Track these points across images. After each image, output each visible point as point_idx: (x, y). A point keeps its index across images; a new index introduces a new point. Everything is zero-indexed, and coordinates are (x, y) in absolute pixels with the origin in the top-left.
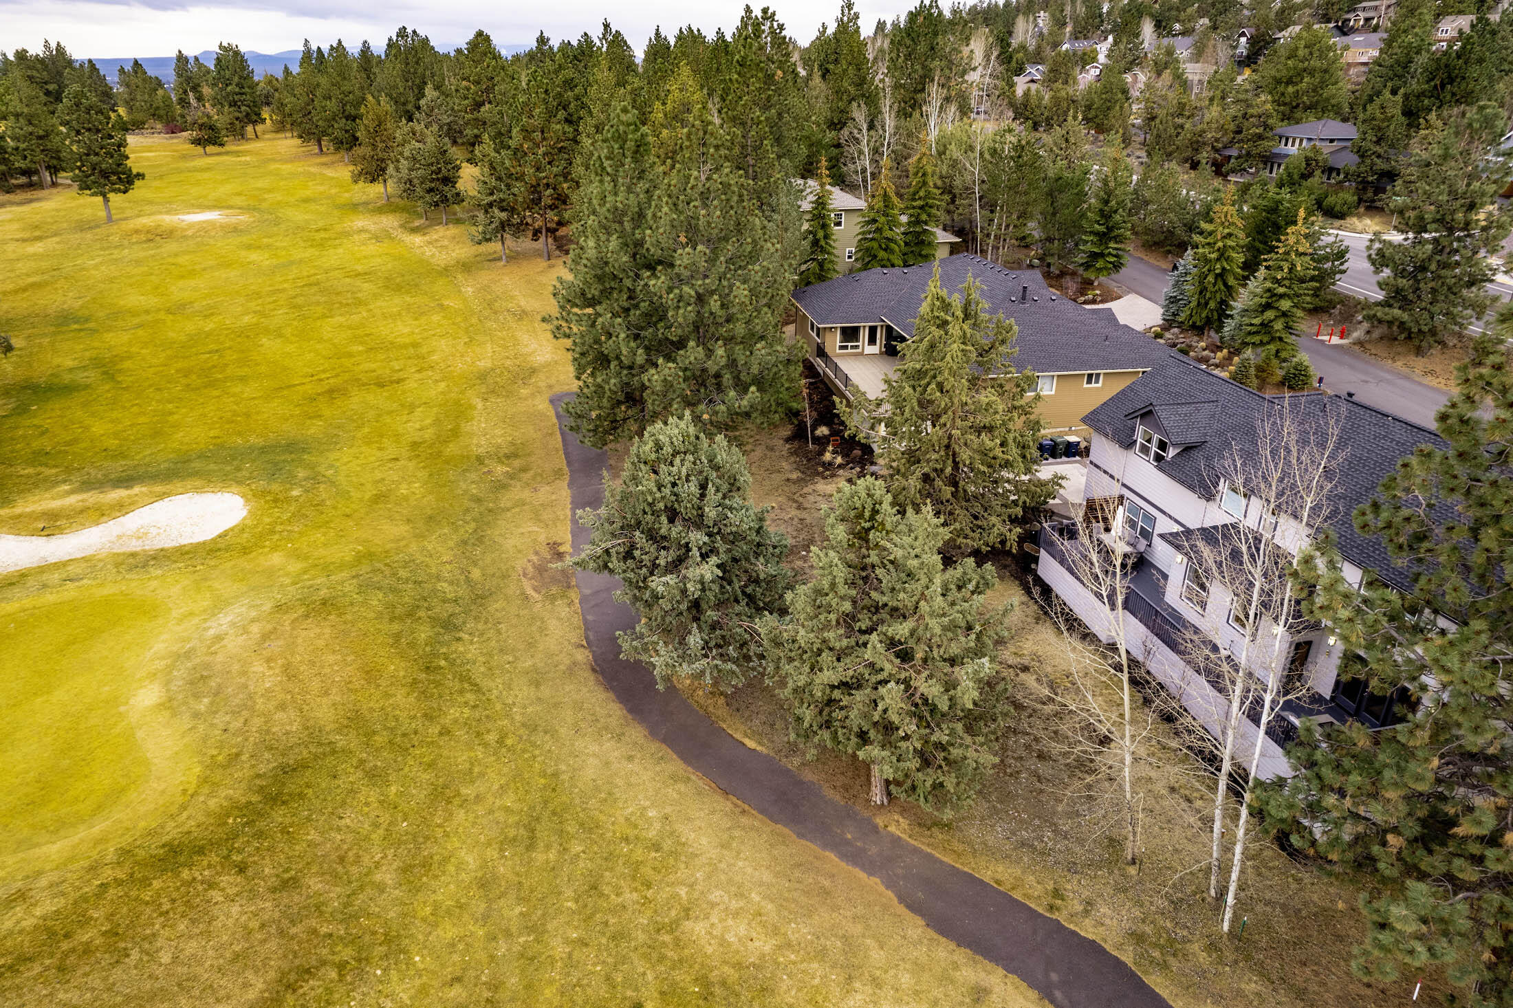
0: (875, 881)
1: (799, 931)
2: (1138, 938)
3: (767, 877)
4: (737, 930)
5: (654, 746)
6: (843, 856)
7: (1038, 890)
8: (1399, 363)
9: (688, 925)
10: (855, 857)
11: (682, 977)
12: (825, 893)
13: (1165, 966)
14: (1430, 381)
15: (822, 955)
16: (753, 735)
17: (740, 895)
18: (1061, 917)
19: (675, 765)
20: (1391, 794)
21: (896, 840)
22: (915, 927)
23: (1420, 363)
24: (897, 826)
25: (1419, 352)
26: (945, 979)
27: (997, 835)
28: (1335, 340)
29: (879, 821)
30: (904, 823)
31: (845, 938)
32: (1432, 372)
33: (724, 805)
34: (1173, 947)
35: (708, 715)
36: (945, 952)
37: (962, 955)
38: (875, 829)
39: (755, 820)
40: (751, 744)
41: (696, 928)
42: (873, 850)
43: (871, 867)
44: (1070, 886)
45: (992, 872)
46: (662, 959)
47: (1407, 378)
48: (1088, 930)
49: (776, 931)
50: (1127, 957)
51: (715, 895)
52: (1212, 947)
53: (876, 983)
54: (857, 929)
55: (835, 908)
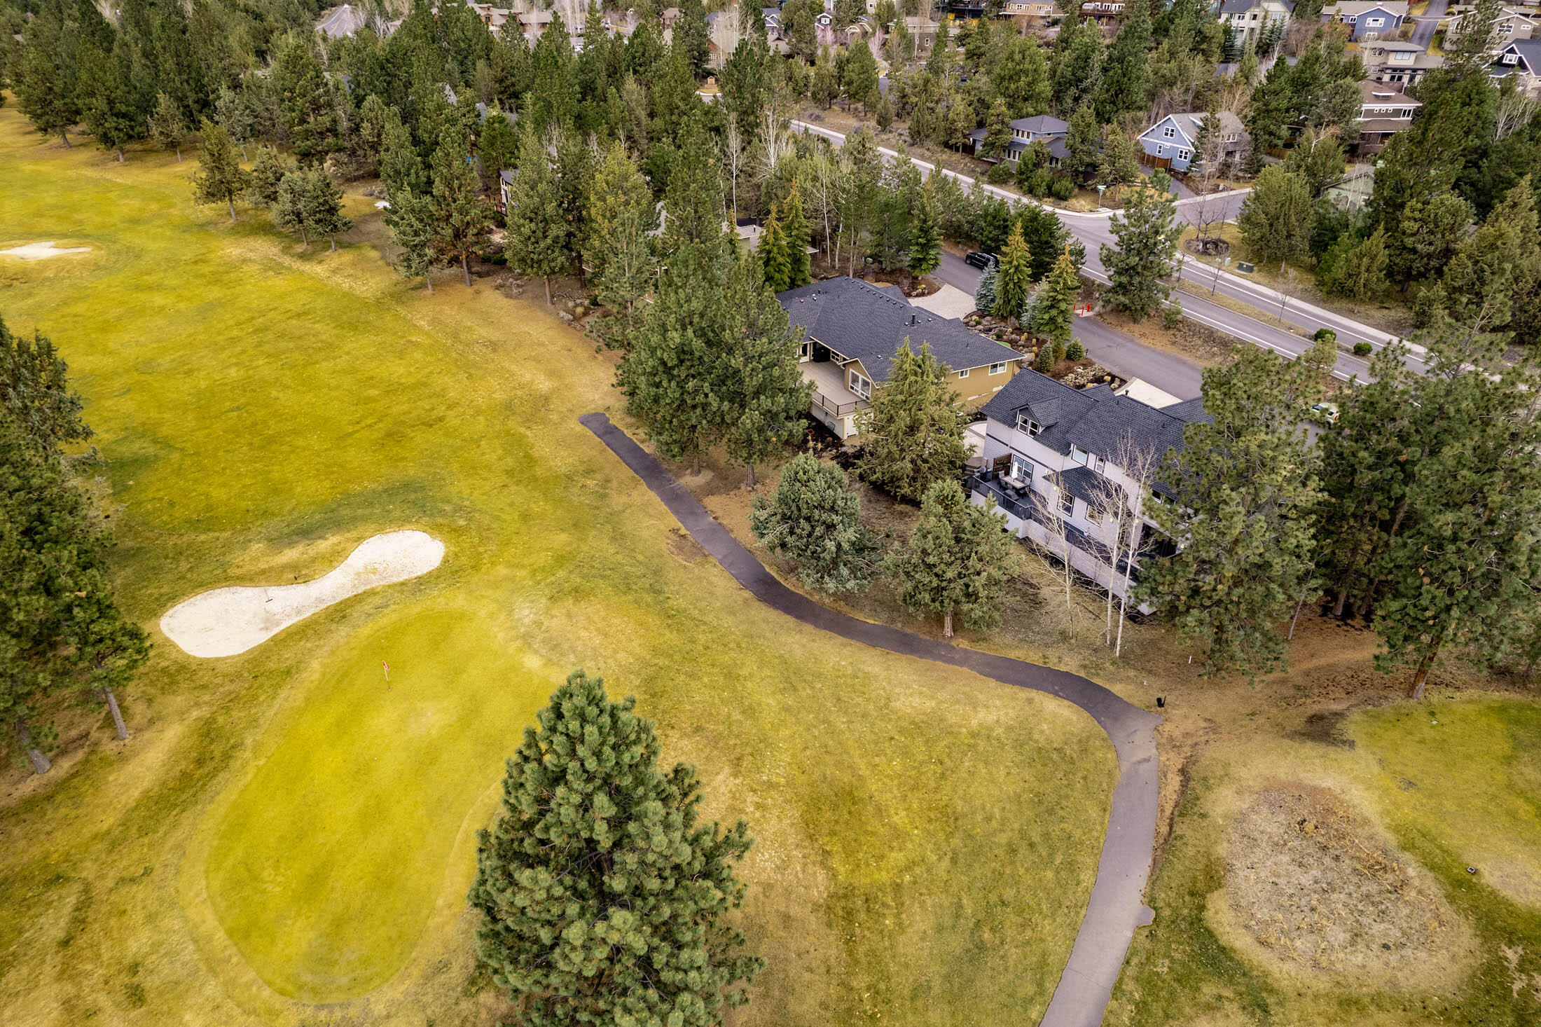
0: (965, 669)
1: (943, 695)
2: (1085, 667)
3: (915, 678)
4: (916, 701)
5: (823, 632)
6: (945, 662)
7: (1036, 658)
8: (1125, 329)
9: (893, 704)
10: (951, 661)
11: (904, 724)
12: (946, 678)
13: (1098, 674)
14: (1143, 341)
15: (958, 702)
16: (870, 616)
17: (909, 688)
18: (1050, 665)
19: (840, 639)
20: (1181, 581)
21: (965, 651)
22: (992, 683)
23: (1137, 328)
24: (963, 643)
25: (1135, 321)
26: (1014, 699)
27: (1008, 638)
28: (1086, 314)
29: (954, 643)
30: (966, 642)
31: (964, 693)
32: (1143, 335)
33: (878, 651)
34: (1098, 667)
35: (840, 612)
36: (1008, 689)
37: (1016, 689)
38: (953, 648)
39: (894, 655)
40: (872, 622)
41: (897, 705)
42: (957, 656)
43: (960, 663)
44: (1049, 653)
45: (1013, 654)
46: (890, 720)
47: (1132, 341)
48: (1063, 668)
49: (932, 698)
50: (1082, 674)
51: (897, 690)
52: (1114, 663)
53: (986, 706)
54: (968, 689)
55: (953, 683)
